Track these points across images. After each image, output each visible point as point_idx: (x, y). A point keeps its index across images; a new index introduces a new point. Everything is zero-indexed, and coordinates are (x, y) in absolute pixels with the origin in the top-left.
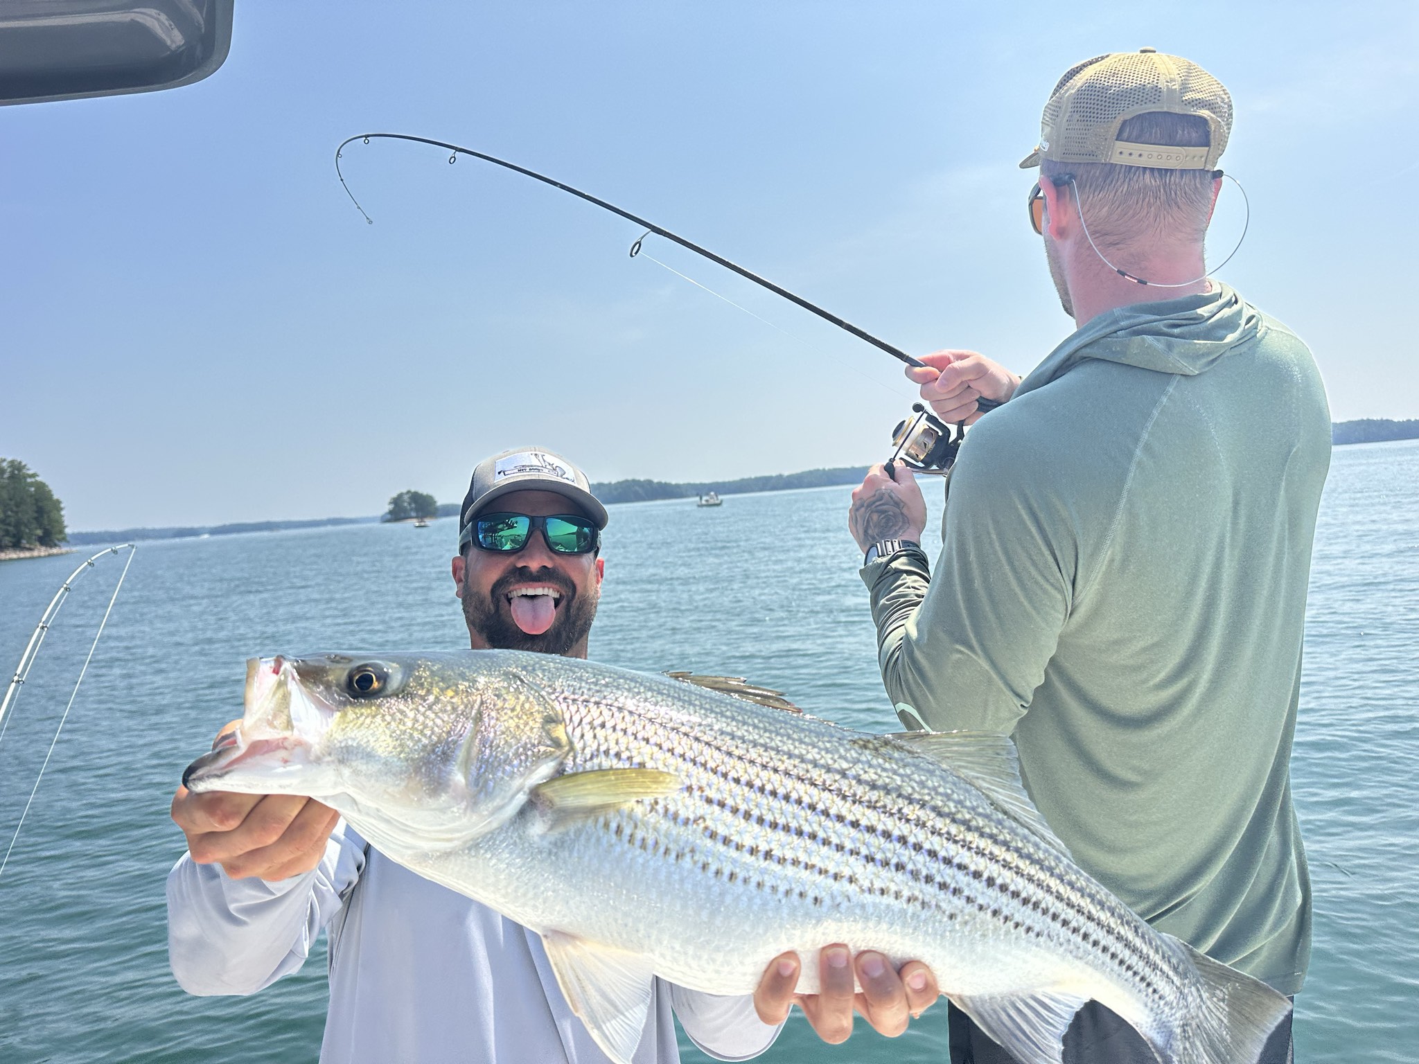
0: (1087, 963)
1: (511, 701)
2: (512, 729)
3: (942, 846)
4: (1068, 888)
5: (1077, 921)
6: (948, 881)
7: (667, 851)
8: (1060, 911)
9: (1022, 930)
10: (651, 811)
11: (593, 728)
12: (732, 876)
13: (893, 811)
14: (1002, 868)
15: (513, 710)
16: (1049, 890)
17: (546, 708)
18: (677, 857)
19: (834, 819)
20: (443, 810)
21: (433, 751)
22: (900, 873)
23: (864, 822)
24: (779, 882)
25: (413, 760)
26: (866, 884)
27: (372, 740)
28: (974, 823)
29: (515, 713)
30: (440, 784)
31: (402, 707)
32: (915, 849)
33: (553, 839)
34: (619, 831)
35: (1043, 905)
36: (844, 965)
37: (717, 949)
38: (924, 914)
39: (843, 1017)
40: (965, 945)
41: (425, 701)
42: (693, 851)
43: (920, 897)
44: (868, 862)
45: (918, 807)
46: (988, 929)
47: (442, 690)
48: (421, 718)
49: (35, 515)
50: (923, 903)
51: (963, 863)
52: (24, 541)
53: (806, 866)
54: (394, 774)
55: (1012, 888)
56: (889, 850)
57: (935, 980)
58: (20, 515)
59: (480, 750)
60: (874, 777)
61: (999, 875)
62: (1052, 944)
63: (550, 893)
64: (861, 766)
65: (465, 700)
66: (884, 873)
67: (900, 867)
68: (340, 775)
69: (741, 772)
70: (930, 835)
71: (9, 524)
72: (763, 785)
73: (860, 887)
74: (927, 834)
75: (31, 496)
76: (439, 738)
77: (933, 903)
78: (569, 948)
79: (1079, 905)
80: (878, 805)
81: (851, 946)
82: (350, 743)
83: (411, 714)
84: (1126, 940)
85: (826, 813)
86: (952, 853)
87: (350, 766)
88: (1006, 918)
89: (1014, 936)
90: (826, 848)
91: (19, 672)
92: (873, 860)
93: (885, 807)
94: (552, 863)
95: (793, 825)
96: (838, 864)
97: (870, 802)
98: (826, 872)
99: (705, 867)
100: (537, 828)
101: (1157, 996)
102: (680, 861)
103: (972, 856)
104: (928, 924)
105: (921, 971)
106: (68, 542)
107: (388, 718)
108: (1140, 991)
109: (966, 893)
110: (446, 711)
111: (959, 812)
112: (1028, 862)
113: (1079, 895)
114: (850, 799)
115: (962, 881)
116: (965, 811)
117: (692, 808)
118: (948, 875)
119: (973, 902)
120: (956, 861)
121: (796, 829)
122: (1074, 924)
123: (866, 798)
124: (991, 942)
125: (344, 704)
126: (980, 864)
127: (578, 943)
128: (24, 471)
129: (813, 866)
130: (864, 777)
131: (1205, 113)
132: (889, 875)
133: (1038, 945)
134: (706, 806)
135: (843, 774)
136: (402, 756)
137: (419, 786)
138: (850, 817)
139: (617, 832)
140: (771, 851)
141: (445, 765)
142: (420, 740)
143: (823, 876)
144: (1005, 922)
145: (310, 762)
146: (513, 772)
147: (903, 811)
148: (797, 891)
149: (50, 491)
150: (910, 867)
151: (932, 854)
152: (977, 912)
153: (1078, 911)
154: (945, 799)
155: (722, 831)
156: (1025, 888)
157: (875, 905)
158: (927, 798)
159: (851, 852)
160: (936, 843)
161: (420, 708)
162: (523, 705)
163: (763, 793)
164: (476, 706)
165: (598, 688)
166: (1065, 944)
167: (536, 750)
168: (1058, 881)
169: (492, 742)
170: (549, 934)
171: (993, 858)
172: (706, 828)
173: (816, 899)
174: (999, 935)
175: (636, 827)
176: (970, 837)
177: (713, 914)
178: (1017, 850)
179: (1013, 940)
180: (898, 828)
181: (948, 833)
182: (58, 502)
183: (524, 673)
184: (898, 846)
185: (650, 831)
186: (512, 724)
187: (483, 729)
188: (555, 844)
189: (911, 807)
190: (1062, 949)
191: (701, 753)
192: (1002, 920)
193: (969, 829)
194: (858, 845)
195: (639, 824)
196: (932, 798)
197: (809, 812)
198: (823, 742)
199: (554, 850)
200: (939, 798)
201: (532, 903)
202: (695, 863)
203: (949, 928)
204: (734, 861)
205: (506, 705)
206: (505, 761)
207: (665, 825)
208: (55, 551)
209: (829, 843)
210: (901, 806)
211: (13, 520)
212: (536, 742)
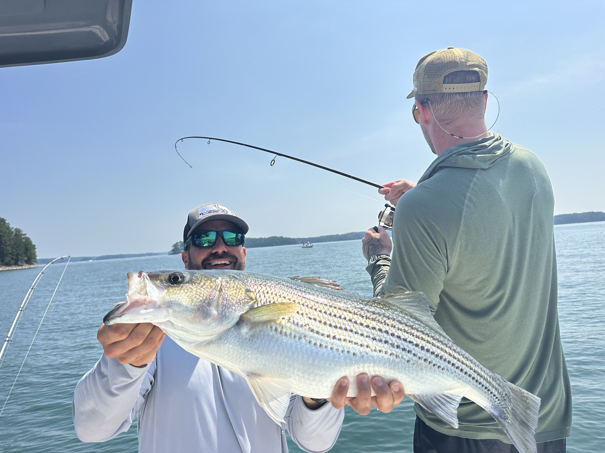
0: (463, 381)
1: (232, 285)
2: (234, 294)
3: (402, 334)
4: (453, 352)
5: (458, 364)
6: (406, 347)
7: (295, 337)
8: (451, 360)
9: (436, 367)
10: (288, 322)
11: (264, 293)
12: (321, 345)
13: (382, 322)
14: (426, 343)
15: (234, 287)
16: (446, 352)
17: (246, 287)
18: (299, 338)
19: (359, 325)
20: (209, 325)
21: (204, 302)
22: (386, 344)
23: (371, 326)
24: (339, 347)
25: (196, 305)
26: (373, 348)
27: (180, 298)
28: (414, 327)
29: (235, 288)
30: (207, 314)
31: (191, 286)
32: (392, 335)
33: (250, 334)
34: (276, 329)
35: (444, 357)
36: (366, 381)
37: (316, 375)
38: (397, 360)
39: (367, 402)
40: (414, 373)
41: (200, 284)
42: (305, 336)
43: (395, 353)
44: (373, 340)
45: (392, 320)
46: (423, 366)
47: (206, 281)
48: (199, 291)
49: (25, 251)
50: (396, 356)
51: (411, 341)
52: (19, 262)
53: (349, 342)
54: (189, 311)
55: (431, 350)
56: (382, 336)
57: (403, 388)
58: (18, 251)
59: (222, 301)
60: (374, 310)
61: (426, 345)
62: (449, 373)
63: (250, 356)
64: (368, 306)
65: (215, 284)
66: (380, 344)
67: (386, 342)
68: (168, 312)
69: (322, 309)
70: (397, 330)
71: (14, 255)
72: (331, 313)
73: (371, 349)
74: (396, 330)
75: (23, 243)
76: (206, 297)
77: (400, 356)
78: (258, 380)
79: (458, 358)
80: (376, 319)
81: (369, 374)
82: (172, 299)
83: (195, 289)
84: (478, 372)
85: (356, 322)
86: (407, 337)
87: (172, 309)
88: (430, 362)
89: (433, 369)
90: (357, 335)
91: (22, 306)
92: (375, 339)
93: (379, 320)
94: (250, 343)
95: (343, 327)
96: (362, 341)
97: (373, 318)
98: (357, 344)
99: (310, 342)
100: (245, 330)
101: (492, 395)
102: (300, 340)
103: (414, 338)
104: (399, 364)
105: (397, 384)
106: (37, 262)
107: (186, 291)
108: (485, 393)
109: (413, 352)
110: (208, 288)
111: (408, 322)
112: (437, 341)
113: (458, 354)
114: (365, 317)
115: (411, 348)
116: (410, 322)
117: (303, 321)
118: (406, 345)
119: (416, 355)
120: (408, 340)
121: (344, 328)
122: (457, 365)
123: (371, 317)
124: (424, 372)
125: (168, 287)
126: (418, 341)
127: (261, 378)
128: (21, 233)
129: (352, 342)
130: (370, 310)
131: (476, 69)
132: (382, 345)
133: (443, 373)
134: (309, 320)
135: (362, 309)
136: (192, 304)
137: (199, 316)
138: (365, 324)
139: (275, 330)
140: (335, 336)
141: (209, 307)
142: (199, 298)
143: (356, 345)
144: (429, 364)
145: (156, 308)
146: (236, 309)
147: (386, 322)
148: (346, 350)
149: (31, 241)
150: (390, 342)
151: (399, 337)
152: (418, 360)
153: (458, 360)
154: (402, 318)
155: (316, 329)
156: (436, 351)
157: (377, 356)
158: (395, 317)
159: (367, 337)
160: (400, 333)
161: (198, 287)
162: (237, 286)
163: (331, 316)
164: (219, 286)
165: (264, 280)
166: (454, 373)
167: (244, 301)
168: (449, 349)
169: (227, 299)
170: (250, 374)
171: (422, 339)
172: (310, 328)
173: (354, 354)
174: (428, 369)
175: (282, 328)
176: (413, 331)
177: (314, 360)
178: (432, 337)
179: (433, 371)
180: (384, 328)
181: (404, 330)
182: (34, 246)
183: (236, 275)
184: (385, 334)
185: (288, 329)
186: (234, 292)
187: (223, 294)
188: (251, 336)
189: (389, 320)
190: (453, 375)
191: (306, 302)
192: (428, 363)
193: (413, 328)
194: (369, 334)
195: (284, 327)
196: (397, 317)
197: (349, 322)
198: (353, 299)
199: (251, 339)
200: (400, 317)
201: (243, 361)
202: (306, 341)
203: (407, 366)
204: (321, 340)
205: (231, 286)
206: (232, 305)
207: (293, 327)
208: (32, 266)
209: (358, 333)
210: (385, 320)
211: (15, 253)
212: (243, 298)
